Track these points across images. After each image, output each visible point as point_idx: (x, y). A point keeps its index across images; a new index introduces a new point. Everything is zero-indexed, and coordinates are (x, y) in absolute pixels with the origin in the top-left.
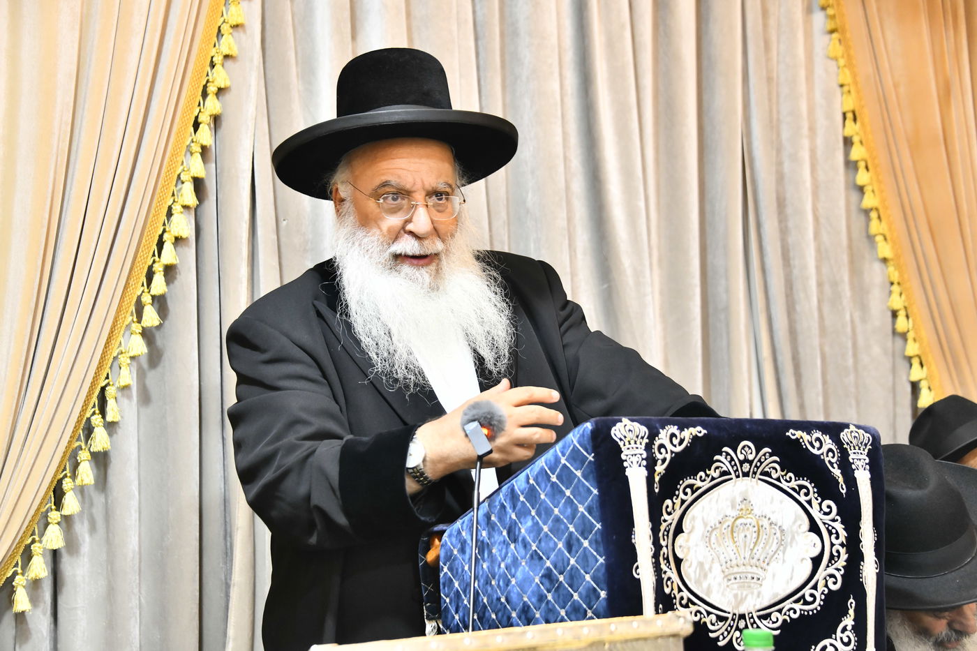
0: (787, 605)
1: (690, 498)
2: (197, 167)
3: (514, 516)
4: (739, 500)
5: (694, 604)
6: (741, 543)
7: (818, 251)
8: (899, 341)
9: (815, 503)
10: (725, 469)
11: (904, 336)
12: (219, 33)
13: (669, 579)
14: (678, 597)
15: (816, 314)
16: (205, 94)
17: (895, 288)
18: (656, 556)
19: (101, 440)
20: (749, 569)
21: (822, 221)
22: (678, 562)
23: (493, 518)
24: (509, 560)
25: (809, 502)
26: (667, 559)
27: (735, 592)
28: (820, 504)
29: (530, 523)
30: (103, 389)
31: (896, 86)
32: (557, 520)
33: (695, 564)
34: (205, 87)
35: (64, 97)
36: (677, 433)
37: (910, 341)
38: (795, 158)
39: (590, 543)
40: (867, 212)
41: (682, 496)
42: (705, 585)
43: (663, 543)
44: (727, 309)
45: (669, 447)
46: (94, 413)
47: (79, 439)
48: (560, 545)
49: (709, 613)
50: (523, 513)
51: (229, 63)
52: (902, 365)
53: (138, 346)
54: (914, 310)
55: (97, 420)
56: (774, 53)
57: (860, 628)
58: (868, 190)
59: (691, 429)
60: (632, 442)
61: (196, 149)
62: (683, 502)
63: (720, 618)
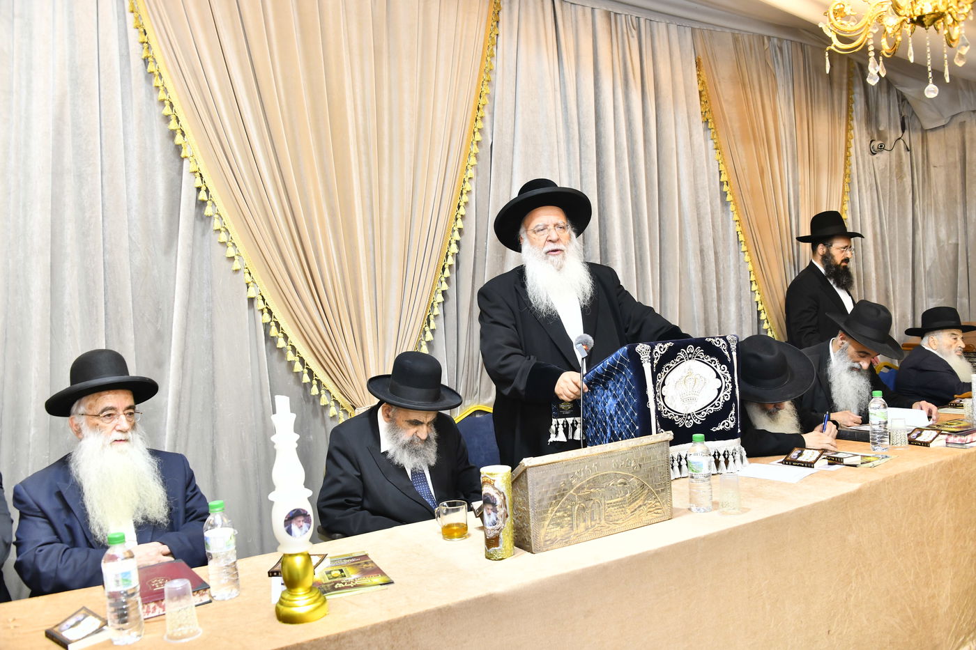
0: (708, 408)
1: (668, 371)
2: (460, 224)
4: (687, 369)
5: (669, 412)
6: (688, 387)
9: (718, 366)
10: (682, 357)
12: (467, 169)
13: (660, 404)
14: (663, 410)
16: (462, 194)
17: (746, 253)
18: (655, 398)
19: (429, 337)
20: (691, 396)
22: (663, 397)
25: (716, 366)
26: (659, 397)
27: (686, 405)
28: (721, 367)
30: (429, 316)
31: (743, 170)
33: (669, 398)
34: (462, 191)
36: (663, 346)
37: (752, 275)
39: (631, 394)
41: (665, 371)
42: (674, 406)
43: (658, 391)
45: (659, 352)
46: (426, 326)
47: (421, 336)
49: (675, 415)
51: (470, 181)
52: (749, 284)
53: (441, 298)
54: (753, 262)
57: (736, 415)
60: (644, 353)
61: (459, 216)
62: (665, 373)
63: (680, 417)
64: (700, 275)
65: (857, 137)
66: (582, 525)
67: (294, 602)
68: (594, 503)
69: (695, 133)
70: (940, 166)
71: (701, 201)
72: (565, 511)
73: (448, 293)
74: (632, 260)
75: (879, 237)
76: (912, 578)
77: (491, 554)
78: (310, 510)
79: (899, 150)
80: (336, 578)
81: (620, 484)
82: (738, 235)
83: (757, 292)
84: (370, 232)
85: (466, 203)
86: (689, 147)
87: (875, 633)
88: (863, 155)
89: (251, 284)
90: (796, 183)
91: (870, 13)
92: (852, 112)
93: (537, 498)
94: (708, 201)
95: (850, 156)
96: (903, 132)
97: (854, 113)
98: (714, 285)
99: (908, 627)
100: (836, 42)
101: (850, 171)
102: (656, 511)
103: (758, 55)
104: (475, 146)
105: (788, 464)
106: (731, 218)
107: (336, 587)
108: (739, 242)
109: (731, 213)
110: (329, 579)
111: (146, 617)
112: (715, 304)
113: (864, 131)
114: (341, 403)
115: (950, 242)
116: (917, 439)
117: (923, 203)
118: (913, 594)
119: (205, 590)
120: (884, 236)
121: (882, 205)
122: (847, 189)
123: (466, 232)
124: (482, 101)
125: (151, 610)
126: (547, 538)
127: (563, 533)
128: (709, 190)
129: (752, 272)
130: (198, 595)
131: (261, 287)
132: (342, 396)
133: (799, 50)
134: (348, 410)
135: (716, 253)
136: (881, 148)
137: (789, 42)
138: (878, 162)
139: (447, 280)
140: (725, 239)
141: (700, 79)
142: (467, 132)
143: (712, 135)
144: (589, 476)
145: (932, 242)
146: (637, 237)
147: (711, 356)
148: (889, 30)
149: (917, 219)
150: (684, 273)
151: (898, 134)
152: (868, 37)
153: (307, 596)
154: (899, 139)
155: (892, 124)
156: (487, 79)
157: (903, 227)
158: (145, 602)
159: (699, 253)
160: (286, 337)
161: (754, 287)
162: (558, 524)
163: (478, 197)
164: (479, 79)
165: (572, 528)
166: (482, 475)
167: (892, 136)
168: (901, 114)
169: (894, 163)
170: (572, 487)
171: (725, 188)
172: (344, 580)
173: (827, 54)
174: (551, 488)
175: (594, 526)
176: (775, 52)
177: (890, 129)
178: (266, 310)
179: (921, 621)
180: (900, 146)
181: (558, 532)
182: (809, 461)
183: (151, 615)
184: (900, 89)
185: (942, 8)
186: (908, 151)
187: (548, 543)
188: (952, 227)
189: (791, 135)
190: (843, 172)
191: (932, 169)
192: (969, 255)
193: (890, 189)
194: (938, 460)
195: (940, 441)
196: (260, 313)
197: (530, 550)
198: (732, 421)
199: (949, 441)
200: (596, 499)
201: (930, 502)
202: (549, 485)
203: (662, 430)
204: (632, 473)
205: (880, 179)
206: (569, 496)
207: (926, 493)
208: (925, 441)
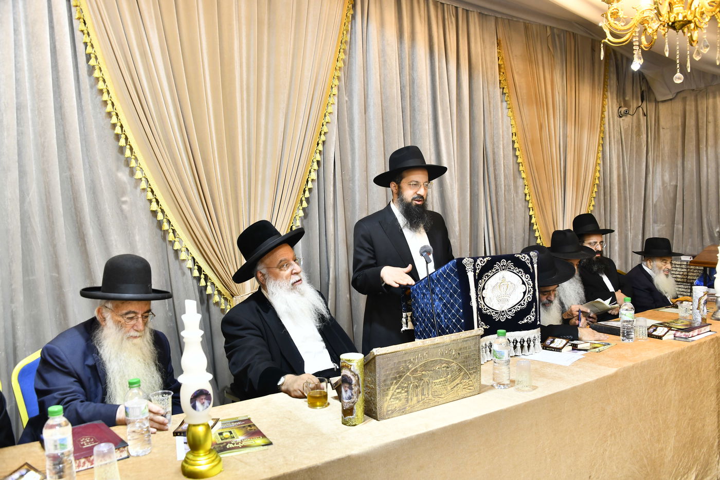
1: (487, 279)
2: (318, 157)
4: (501, 277)
5: (488, 310)
7: (504, 175)
8: (527, 203)
11: (528, 201)
12: (325, 116)
13: (481, 303)
14: (483, 308)
15: (504, 196)
16: (320, 134)
17: (526, 187)
18: (477, 298)
20: (505, 297)
21: (506, 166)
25: (522, 276)
27: (501, 305)
28: (525, 276)
30: (292, 227)
31: (527, 125)
33: (488, 298)
34: (321, 132)
35: (280, 138)
36: (482, 260)
37: (530, 203)
38: (498, 147)
39: (457, 296)
40: (519, 163)
41: (484, 278)
42: (491, 304)
43: (479, 293)
44: (478, 195)
51: (328, 124)
52: (527, 210)
53: (301, 213)
54: (531, 194)
56: (492, 114)
58: (519, 157)
60: (469, 264)
61: (318, 151)
62: (485, 280)
63: (496, 313)
65: (610, 104)
66: (415, 399)
67: (197, 462)
68: (424, 382)
70: (667, 128)
72: (403, 388)
75: (622, 177)
76: (648, 436)
77: (346, 421)
78: (210, 390)
79: (639, 115)
80: (227, 439)
81: (444, 367)
85: (324, 142)
87: (621, 477)
88: (613, 117)
89: (154, 200)
90: (565, 136)
91: (637, 17)
92: (607, 86)
93: (383, 379)
94: (501, 147)
95: (604, 117)
96: (642, 102)
97: (609, 87)
99: (644, 472)
100: (609, 37)
101: (604, 128)
102: (469, 388)
103: (542, 39)
107: (228, 447)
110: (222, 440)
111: (77, 470)
113: (615, 100)
114: (223, 292)
115: (671, 184)
116: (653, 334)
117: (654, 155)
118: (649, 448)
119: (124, 447)
120: (626, 177)
121: (625, 157)
122: (601, 142)
125: (82, 464)
126: (389, 409)
127: (401, 405)
130: (119, 452)
133: (572, 38)
134: (228, 298)
136: (626, 113)
137: (565, 31)
138: (623, 123)
141: (500, 56)
142: (326, 87)
143: (506, 98)
144: (421, 362)
145: (659, 183)
148: (650, 31)
149: (649, 166)
151: (638, 103)
152: (634, 34)
153: (207, 457)
154: (640, 106)
155: (635, 96)
157: (638, 171)
158: (77, 458)
160: (181, 241)
162: (397, 398)
165: (407, 401)
166: (341, 361)
167: (634, 105)
168: (641, 89)
169: (635, 124)
170: (408, 370)
172: (233, 441)
173: (602, 45)
174: (393, 371)
175: (424, 399)
176: (555, 38)
177: (633, 99)
179: (653, 467)
180: (639, 112)
181: (396, 404)
183: (81, 468)
184: (641, 70)
185: (690, 18)
186: (645, 115)
187: (389, 412)
188: (674, 173)
189: (563, 100)
190: (599, 129)
191: (661, 130)
192: (684, 194)
193: (631, 143)
194: (671, 351)
195: (670, 336)
197: (376, 418)
198: (533, 316)
199: (677, 336)
200: (426, 379)
201: (663, 381)
202: (392, 369)
203: (482, 323)
204: (453, 359)
205: (624, 136)
206: (406, 377)
207: (661, 375)
208: (659, 335)
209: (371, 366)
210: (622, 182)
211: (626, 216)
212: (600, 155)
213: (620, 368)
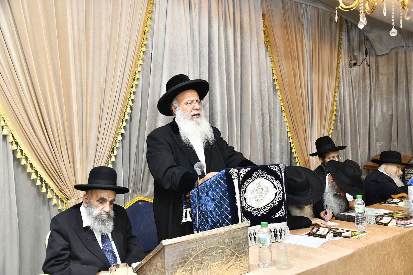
0: (270, 205)
1: (247, 184)
2: (133, 97)
3: (207, 191)
4: (258, 183)
5: (249, 207)
6: (259, 193)
9: (275, 181)
10: (255, 176)
12: (137, 67)
13: (243, 203)
14: (245, 207)
16: (134, 80)
18: (240, 199)
19: (113, 159)
20: (261, 198)
22: (245, 199)
23: (202, 190)
24: (207, 200)
25: (273, 181)
26: (243, 199)
27: (257, 204)
28: (276, 182)
29: (211, 192)
30: (113, 147)
31: (285, 73)
32: (218, 192)
33: (249, 199)
36: (244, 170)
39: (225, 197)
41: (246, 184)
42: (251, 204)
43: (242, 195)
45: (243, 173)
46: (111, 153)
47: (109, 159)
48: (219, 198)
49: (252, 209)
50: (209, 190)
51: (139, 73)
55: (112, 154)
59: (247, 169)
60: (234, 174)
61: (132, 92)
62: (246, 185)
63: (254, 210)
64: (262, 128)
65: (343, 58)
68: (204, 265)
69: (260, 53)
70: (384, 74)
71: (263, 89)
72: (187, 271)
73: (125, 135)
74: (226, 119)
75: (352, 110)
79: (364, 65)
81: (219, 253)
82: (281, 107)
83: (290, 137)
84: (80, 99)
85: (136, 85)
86: (258, 60)
88: (346, 68)
89: (5, 127)
90: (311, 81)
93: (171, 264)
94: (266, 89)
95: (339, 68)
96: (366, 56)
97: (342, 46)
98: (269, 133)
100: (342, 4)
101: (339, 76)
102: (240, 268)
103: (295, 13)
104: (142, 54)
105: (311, 236)
106: (278, 98)
108: (282, 111)
109: (278, 96)
112: (269, 143)
113: (347, 56)
114: (60, 197)
115: (388, 113)
116: (380, 221)
117: (375, 93)
120: (355, 110)
121: (355, 94)
122: (337, 85)
123: (136, 101)
124: (147, 29)
128: (267, 83)
129: (288, 127)
131: (11, 129)
132: (61, 193)
133: (316, 11)
134: (64, 201)
135: (270, 117)
136: (355, 64)
137: (311, 7)
138: (353, 72)
139: (125, 128)
140: (275, 109)
141: (264, 24)
142: (138, 45)
143: (269, 54)
144: (201, 249)
145: (379, 113)
146: (229, 107)
147: (271, 176)
149: (372, 101)
150: (253, 127)
151: (363, 58)
154: (365, 60)
155: (361, 52)
156: (150, 17)
157: (365, 105)
159: (261, 116)
160: (27, 159)
161: (289, 135)
163: (143, 83)
164: (145, 17)
167: (361, 57)
168: (365, 47)
169: (361, 72)
170: (191, 256)
171: (276, 83)
173: (336, 11)
174: (179, 258)
176: (304, 12)
177: (360, 54)
178: (14, 143)
180: (364, 63)
182: (323, 234)
184: (366, 34)
186: (368, 66)
188: (390, 106)
189: (310, 56)
190: (335, 76)
191: (380, 76)
192: (398, 120)
193: (359, 85)
194: (394, 235)
195: (393, 223)
196: (10, 144)
198: (283, 212)
199: (398, 223)
200: (206, 263)
201: (391, 258)
202: (178, 256)
203: (245, 218)
204: (227, 246)
205: (354, 80)
206: (190, 262)
207: (388, 254)
208: (385, 222)
209: (161, 254)
210: (353, 113)
211: (356, 137)
212: (337, 94)
213: (355, 249)
